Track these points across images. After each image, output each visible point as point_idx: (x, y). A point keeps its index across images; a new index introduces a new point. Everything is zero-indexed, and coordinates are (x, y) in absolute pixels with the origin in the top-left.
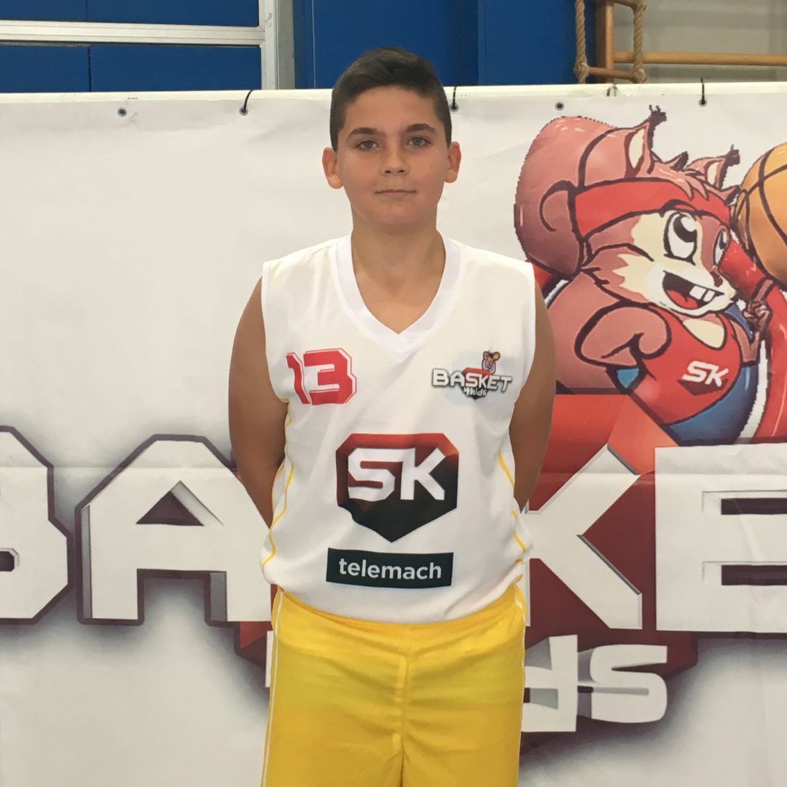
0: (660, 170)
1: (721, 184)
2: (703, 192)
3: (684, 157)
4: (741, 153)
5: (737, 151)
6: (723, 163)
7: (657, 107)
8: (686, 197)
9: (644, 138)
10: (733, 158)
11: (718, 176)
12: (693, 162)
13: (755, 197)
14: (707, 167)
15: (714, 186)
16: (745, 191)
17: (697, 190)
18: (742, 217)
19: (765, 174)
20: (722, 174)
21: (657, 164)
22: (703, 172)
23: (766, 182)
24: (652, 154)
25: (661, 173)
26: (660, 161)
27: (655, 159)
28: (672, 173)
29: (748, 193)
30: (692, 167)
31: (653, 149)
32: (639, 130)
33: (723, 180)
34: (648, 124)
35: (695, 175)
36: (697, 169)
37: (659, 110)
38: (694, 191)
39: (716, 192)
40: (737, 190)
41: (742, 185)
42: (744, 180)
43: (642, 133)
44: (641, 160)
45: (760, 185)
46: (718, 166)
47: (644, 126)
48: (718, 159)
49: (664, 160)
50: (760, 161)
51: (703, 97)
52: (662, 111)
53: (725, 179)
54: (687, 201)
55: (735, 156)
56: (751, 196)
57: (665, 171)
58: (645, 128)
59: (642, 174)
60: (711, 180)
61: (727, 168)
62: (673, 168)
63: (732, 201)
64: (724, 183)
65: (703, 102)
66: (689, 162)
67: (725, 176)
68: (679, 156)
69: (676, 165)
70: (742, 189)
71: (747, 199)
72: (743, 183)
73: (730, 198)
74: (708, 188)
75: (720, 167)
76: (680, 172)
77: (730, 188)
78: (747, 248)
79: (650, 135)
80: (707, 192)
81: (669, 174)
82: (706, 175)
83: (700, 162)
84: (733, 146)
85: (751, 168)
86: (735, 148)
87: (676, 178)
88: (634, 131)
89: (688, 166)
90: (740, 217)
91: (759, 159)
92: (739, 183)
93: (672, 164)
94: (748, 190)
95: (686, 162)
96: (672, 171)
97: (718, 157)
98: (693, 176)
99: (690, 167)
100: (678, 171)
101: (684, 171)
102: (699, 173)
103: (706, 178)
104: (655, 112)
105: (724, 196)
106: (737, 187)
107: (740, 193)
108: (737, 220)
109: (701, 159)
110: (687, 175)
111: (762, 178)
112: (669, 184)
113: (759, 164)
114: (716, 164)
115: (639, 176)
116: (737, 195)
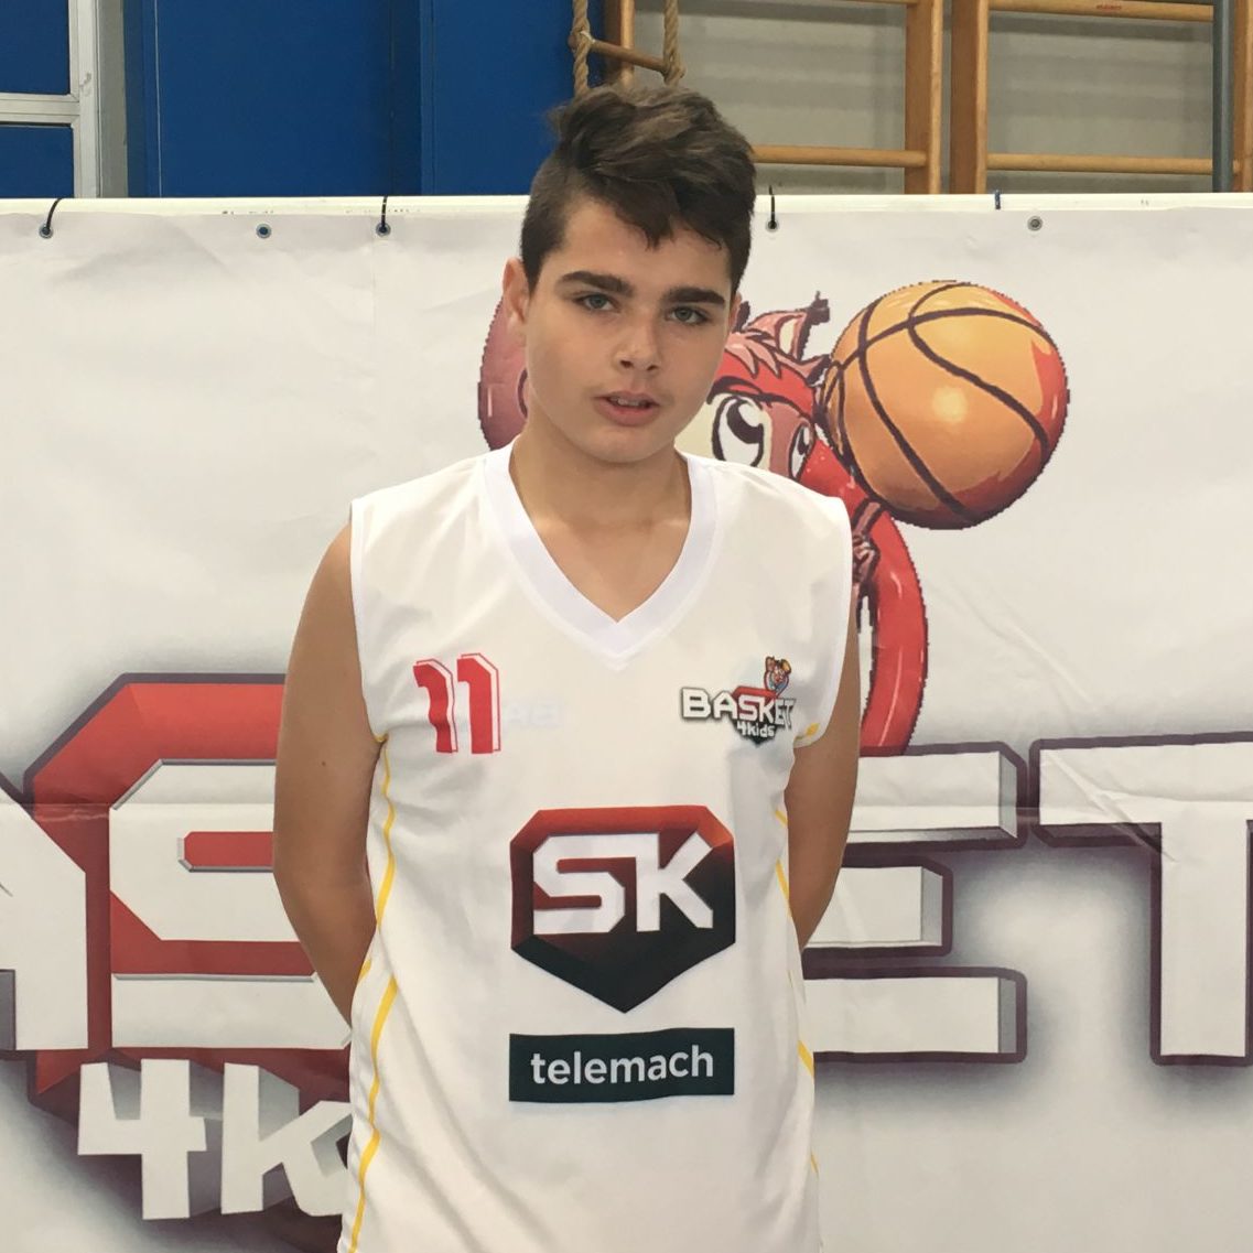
50: (861, 317)
51: (772, 216)
91: (859, 314)
113: (859, 321)
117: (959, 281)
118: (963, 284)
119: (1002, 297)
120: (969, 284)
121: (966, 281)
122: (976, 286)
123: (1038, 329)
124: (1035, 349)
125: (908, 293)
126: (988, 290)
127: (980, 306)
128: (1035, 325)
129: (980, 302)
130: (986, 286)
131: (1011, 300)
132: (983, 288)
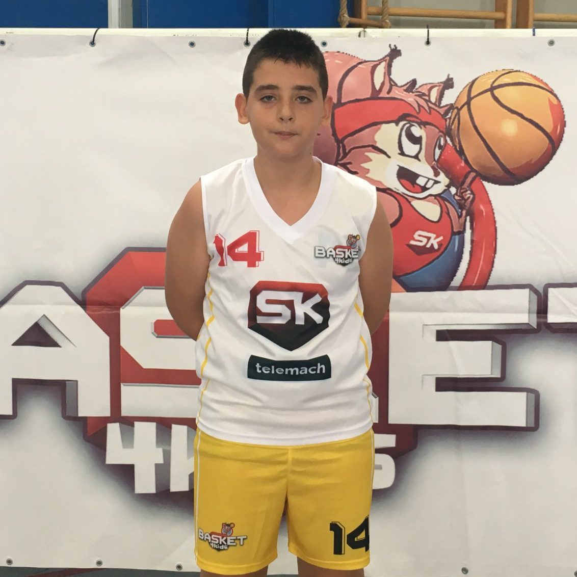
0: (397, 92)
1: (440, 103)
2: (427, 108)
3: (414, 82)
4: (454, 80)
5: (452, 79)
6: (441, 87)
7: (395, 46)
8: (415, 112)
9: (385, 68)
10: (448, 84)
11: (438, 97)
12: (420, 86)
13: (464, 112)
14: (430, 90)
15: (435, 104)
16: (457, 108)
17: (423, 107)
18: (455, 127)
19: (472, 96)
20: (441, 95)
21: (394, 87)
22: (427, 94)
23: (473, 102)
24: (391, 80)
25: (397, 94)
26: (396, 85)
27: (393, 84)
28: (405, 94)
29: (459, 110)
30: (419, 90)
31: (391, 76)
32: (382, 62)
33: (442, 100)
34: (388, 58)
35: (421, 95)
36: (423, 91)
37: (396, 48)
38: (421, 108)
39: (436, 108)
40: (451, 107)
41: (455, 103)
42: (457, 100)
43: (383, 64)
44: (383, 84)
45: (468, 103)
46: (438, 90)
47: (385, 59)
48: (438, 85)
49: (399, 84)
50: (468, 86)
51: (428, 39)
52: (398, 49)
53: (443, 99)
54: (415, 114)
55: (451, 82)
56: (461, 112)
57: (400, 92)
58: (386, 61)
59: (384, 94)
60: (433, 99)
61: (444, 91)
62: (406, 90)
63: (447, 115)
64: (442, 102)
65: (428, 43)
66: (417, 86)
67: (443, 97)
68: (410, 82)
69: (408, 88)
70: (455, 106)
71: (458, 114)
72: (456, 102)
73: (447, 113)
74: (430, 105)
75: (440, 91)
76: (411, 93)
77: (447, 105)
78: (458, 149)
79: (389, 66)
80: (430, 108)
81: (402, 95)
82: (429, 96)
83: (425, 87)
84: (449, 75)
85: (462, 91)
86: (450, 77)
87: (408, 98)
88: (378, 63)
89: (416, 89)
90: (453, 127)
91: (467, 85)
92: (453, 102)
93: (405, 88)
94: (459, 107)
95: (415, 86)
96: (405, 93)
97: (438, 83)
98: (420, 96)
99: (417, 90)
100: (409, 93)
101: (413, 93)
102: (424, 94)
103: (429, 98)
104: (393, 49)
105: (442, 111)
106: (452, 104)
107: (453, 109)
108: (451, 129)
109: (426, 84)
110: (416, 95)
111: (470, 98)
112: (403, 102)
113: (467, 88)
114: (437, 88)
115: (381, 96)
116: (451, 111)
117: (515, 70)
118: (517, 71)
119: (535, 77)
120: (519, 71)
121: (518, 69)
122: (523, 72)
123: (551, 92)
124: (550, 102)
125: (491, 75)
126: (528, 74)
127: (525, 81)
128: (550, 90)
129: (525, 80)
130: (528, 72)
131: (539, 79)
132: (526, 73)
